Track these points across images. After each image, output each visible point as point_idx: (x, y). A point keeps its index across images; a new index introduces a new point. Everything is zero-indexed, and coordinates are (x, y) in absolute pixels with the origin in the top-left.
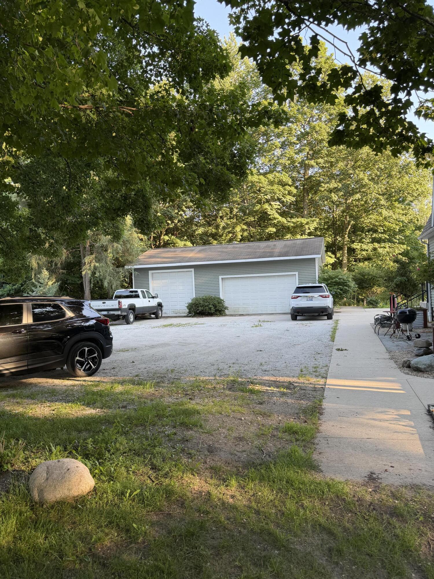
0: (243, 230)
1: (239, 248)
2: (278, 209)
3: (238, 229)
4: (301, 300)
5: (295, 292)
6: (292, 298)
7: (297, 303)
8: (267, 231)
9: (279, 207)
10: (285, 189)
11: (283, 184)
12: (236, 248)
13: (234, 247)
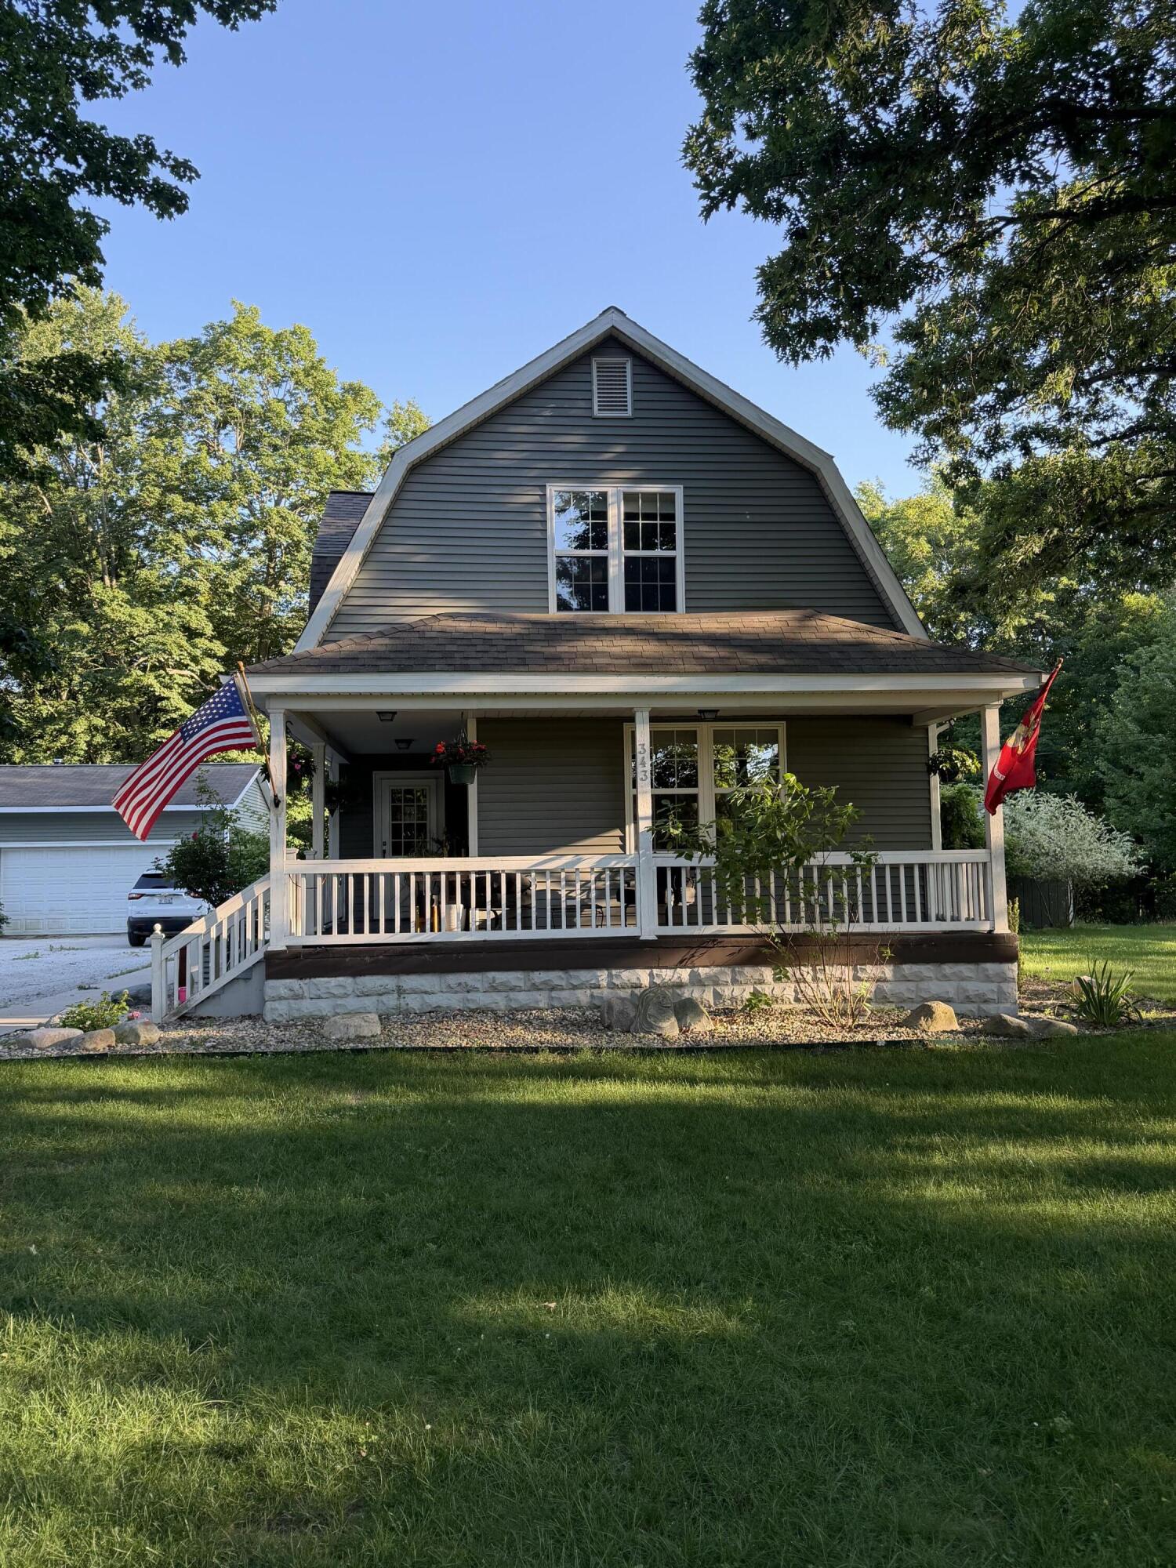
0: (93, 729)
1: (58, 777)
2: (189, 686)
3: (80, 726)
4: (146, 903)
5: (138, 886)
6: (130, 899)
7: (139, 909)
8: (152, 736)
9: (190, 682)
10: (195, 646)
11: (191, 634)
12: (49, 776)
13: (44, 776)
